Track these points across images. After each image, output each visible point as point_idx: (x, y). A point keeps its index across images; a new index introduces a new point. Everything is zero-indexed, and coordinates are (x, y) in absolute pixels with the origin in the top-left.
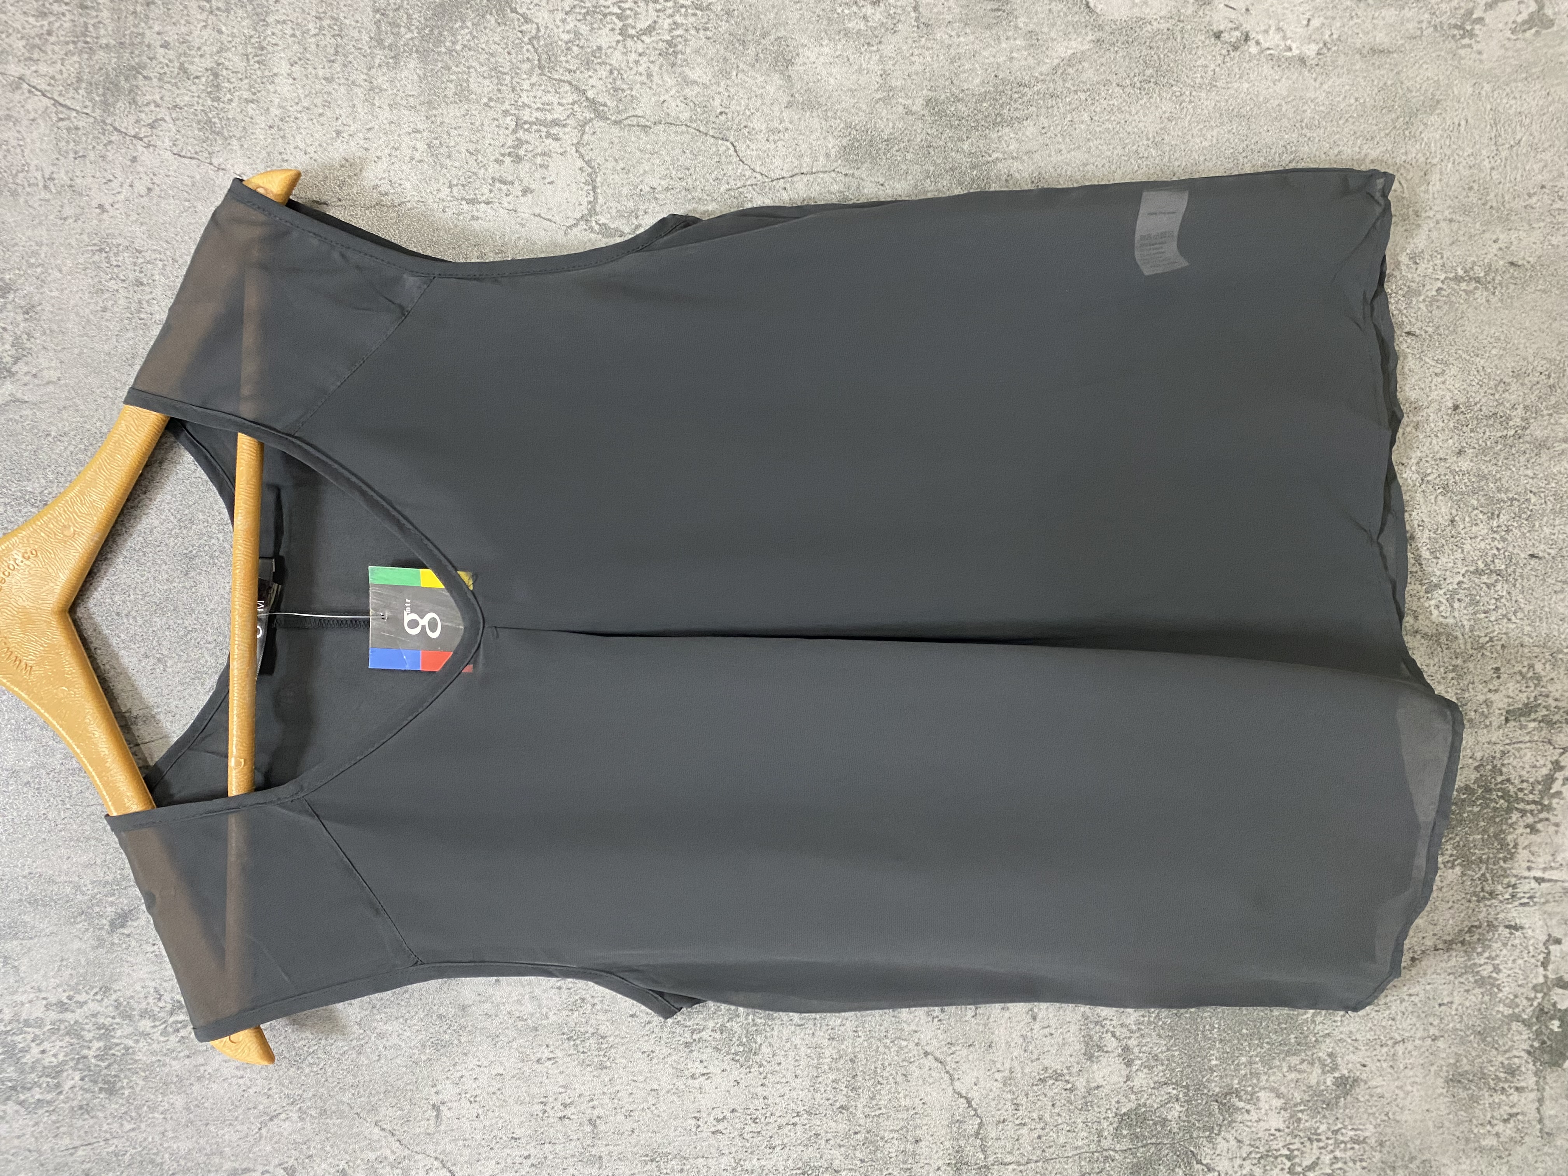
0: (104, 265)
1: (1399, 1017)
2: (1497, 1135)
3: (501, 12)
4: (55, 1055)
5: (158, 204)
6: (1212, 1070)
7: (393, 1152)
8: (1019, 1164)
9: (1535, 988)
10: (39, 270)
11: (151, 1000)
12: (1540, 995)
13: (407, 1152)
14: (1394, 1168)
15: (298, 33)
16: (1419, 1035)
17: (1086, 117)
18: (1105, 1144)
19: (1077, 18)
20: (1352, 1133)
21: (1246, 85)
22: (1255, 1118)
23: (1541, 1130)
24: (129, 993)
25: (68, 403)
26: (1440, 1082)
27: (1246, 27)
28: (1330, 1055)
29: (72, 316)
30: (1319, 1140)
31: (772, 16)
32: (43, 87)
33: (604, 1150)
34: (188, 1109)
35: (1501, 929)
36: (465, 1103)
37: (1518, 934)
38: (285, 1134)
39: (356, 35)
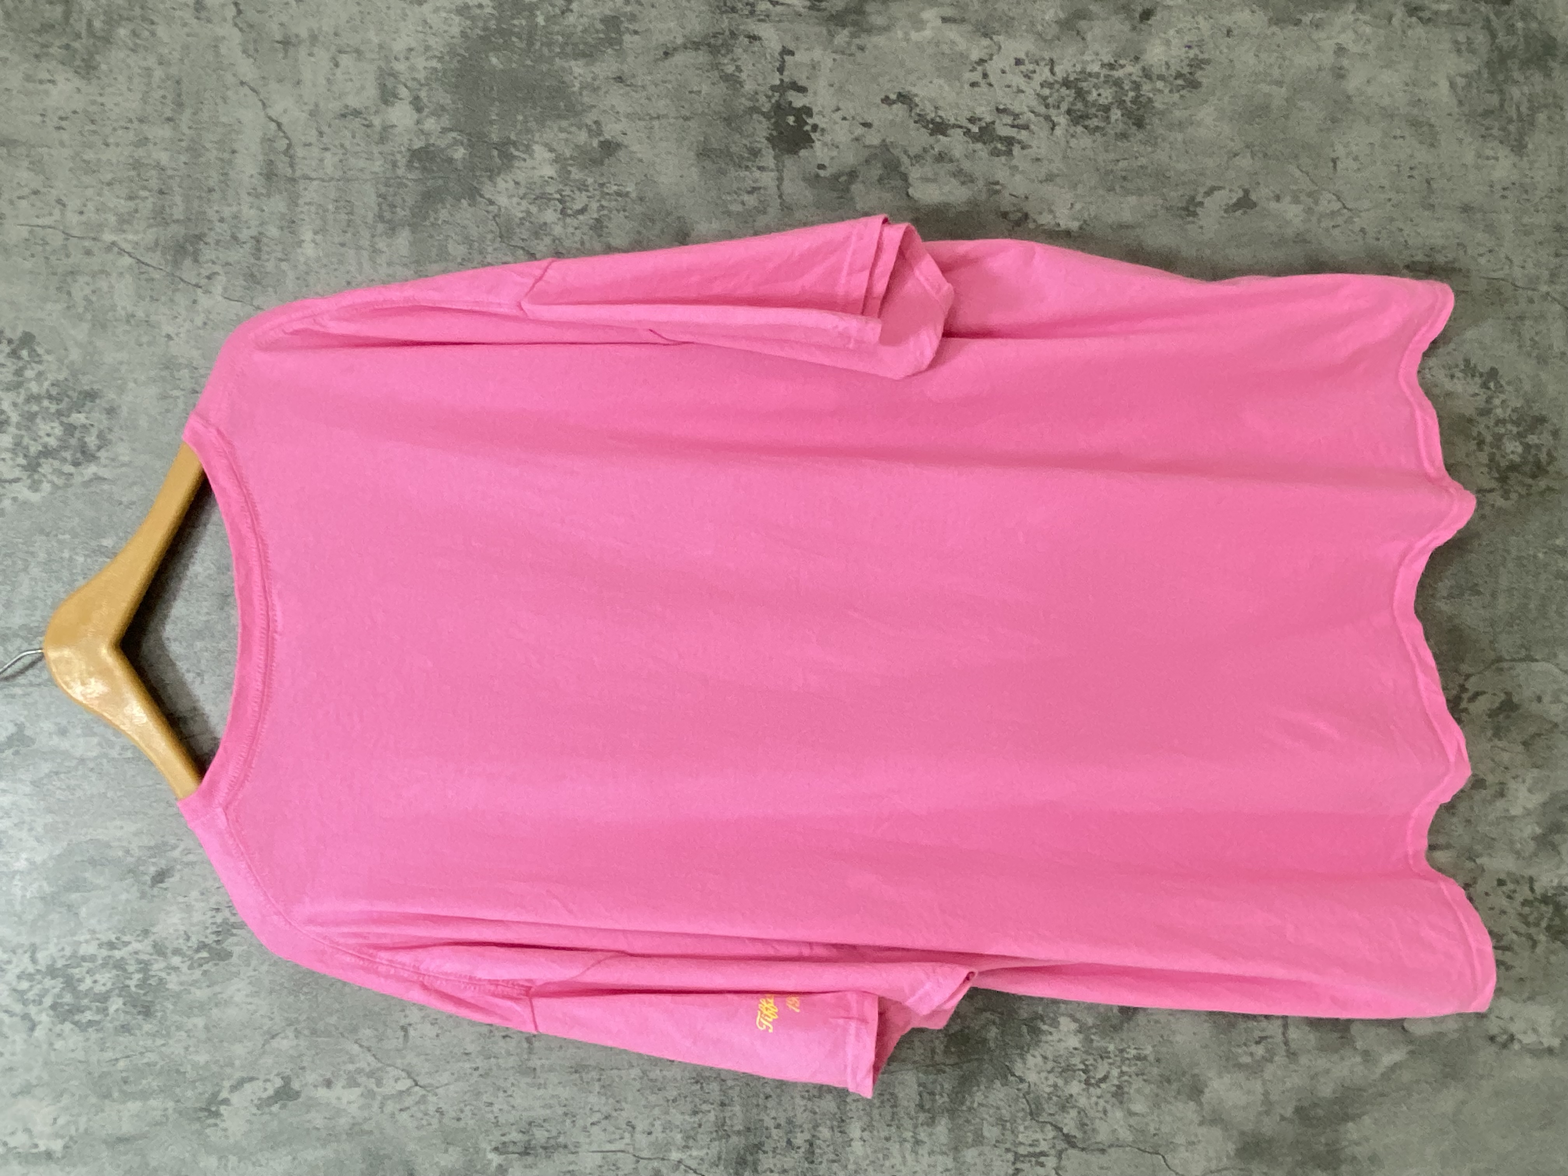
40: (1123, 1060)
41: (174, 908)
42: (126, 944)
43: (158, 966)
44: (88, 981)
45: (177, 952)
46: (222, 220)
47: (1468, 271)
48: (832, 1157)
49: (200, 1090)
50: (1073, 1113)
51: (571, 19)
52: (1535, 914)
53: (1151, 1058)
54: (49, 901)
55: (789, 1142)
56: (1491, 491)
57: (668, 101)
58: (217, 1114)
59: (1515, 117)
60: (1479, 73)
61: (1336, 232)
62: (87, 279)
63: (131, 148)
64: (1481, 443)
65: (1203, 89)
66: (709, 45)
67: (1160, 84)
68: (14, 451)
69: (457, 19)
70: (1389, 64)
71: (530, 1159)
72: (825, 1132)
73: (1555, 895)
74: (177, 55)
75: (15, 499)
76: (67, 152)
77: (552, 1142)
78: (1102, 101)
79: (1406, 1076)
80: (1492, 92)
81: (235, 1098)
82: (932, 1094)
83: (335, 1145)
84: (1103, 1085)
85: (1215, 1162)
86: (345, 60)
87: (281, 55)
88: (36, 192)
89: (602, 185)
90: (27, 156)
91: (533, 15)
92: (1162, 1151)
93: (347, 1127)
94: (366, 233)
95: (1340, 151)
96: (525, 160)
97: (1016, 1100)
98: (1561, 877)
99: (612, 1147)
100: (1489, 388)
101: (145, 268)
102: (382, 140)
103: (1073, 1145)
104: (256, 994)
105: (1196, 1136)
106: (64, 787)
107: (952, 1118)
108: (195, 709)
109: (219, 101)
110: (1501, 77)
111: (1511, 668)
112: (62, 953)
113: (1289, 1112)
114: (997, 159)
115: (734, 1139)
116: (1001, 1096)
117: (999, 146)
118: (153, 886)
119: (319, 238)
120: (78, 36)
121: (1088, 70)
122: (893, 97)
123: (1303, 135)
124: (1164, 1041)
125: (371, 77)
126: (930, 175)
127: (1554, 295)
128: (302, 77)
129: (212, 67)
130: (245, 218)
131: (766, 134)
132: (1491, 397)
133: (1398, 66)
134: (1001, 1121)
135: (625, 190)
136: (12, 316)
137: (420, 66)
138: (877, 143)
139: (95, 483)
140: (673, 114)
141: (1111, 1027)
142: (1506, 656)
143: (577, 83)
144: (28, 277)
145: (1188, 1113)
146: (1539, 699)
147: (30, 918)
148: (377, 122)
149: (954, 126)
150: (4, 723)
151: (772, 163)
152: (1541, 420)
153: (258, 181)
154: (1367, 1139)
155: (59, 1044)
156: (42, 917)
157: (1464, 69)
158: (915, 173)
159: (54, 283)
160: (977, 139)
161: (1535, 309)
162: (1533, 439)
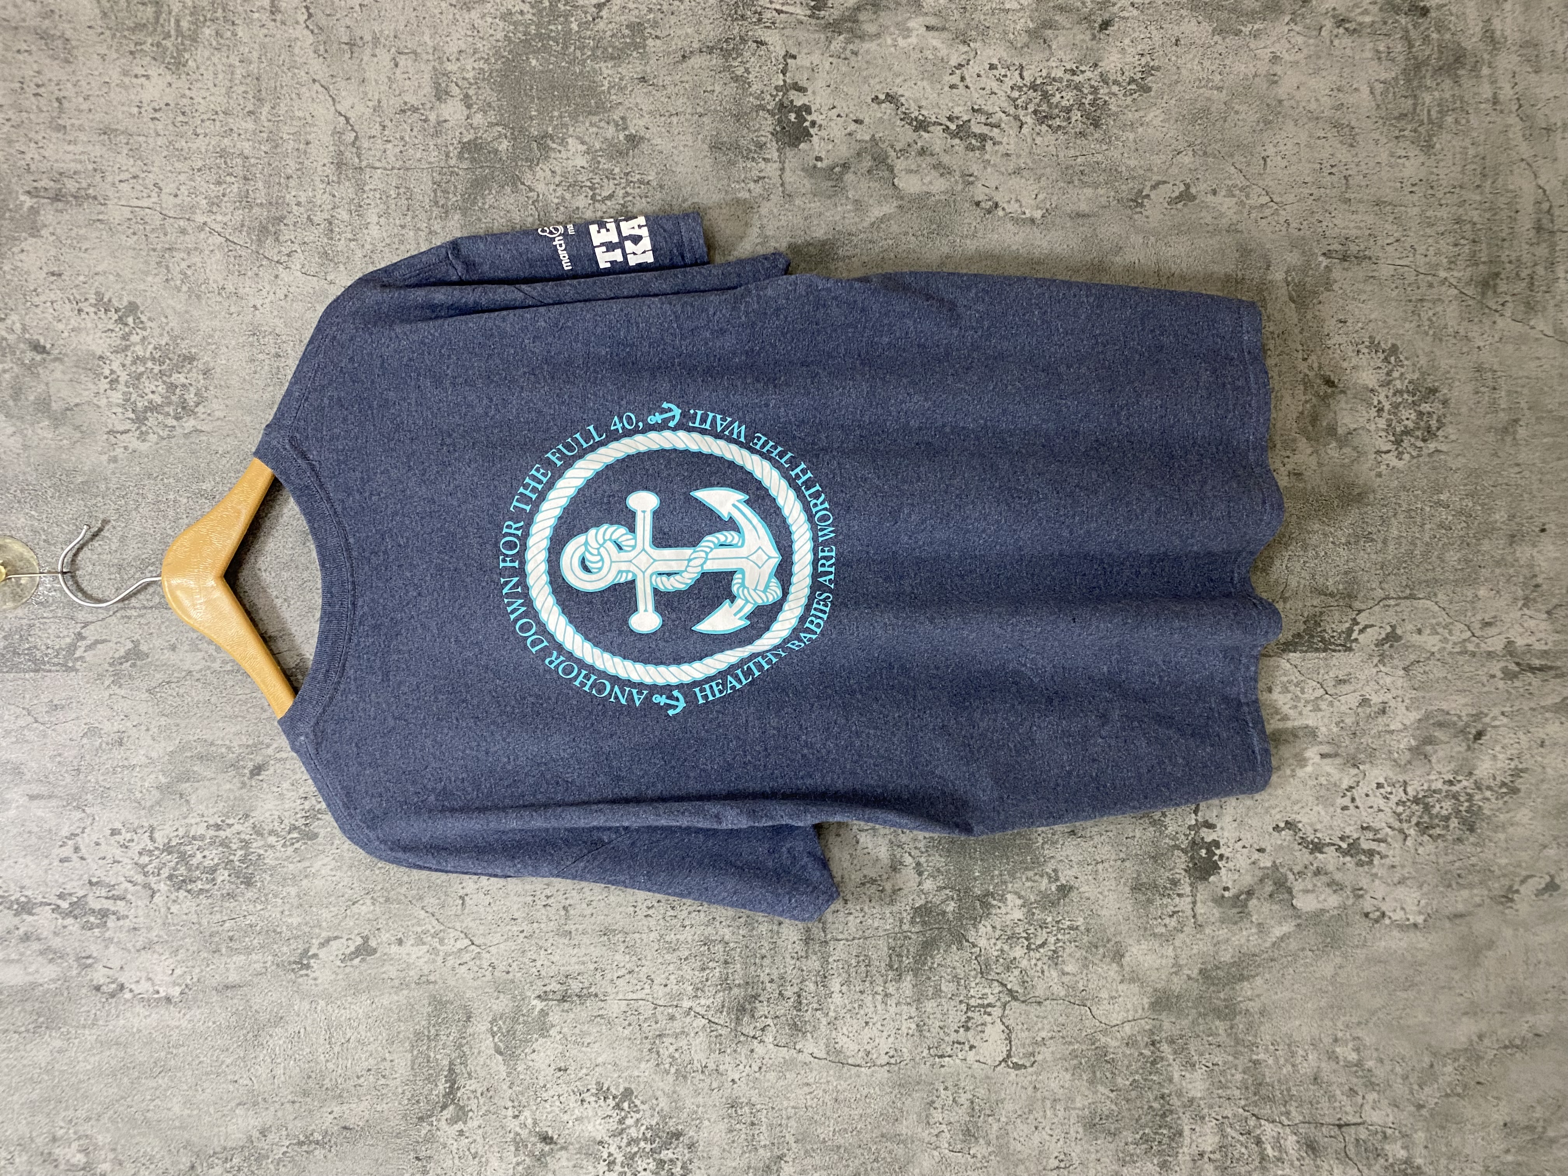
40: (1059, 930)
41: (270, 796)
42: (230, 826)
43: (257, 845)
44: (199, 856)
45: (272, 832)
46: (298, 204)
47: (1378, 258)
48: (815, 1006)
49: (293, 947)
50: (1016, 972)
51: (601, 25)
52: (1408, 812)
53: (1082, 928)
54: (165, 790)
55: (780, 994)
56: (1388, 452)
57: (685, 100)
58: (308, 966)
59: (1425, 121)
60: (1396, 79)
61: (1264, 223)
62: (182, 255)
63: (218, 138)
64: (1380, 410)
65: (1152, 93)
66: (721, 49)
67: (1115, 89)
68: (123, 406)
69: (501, 24)
70: (1317, 71)
71: (566, 1005)
73: (1425, 796)
74: (255, 54)
75: (126, 448)
76: (160, 141)
77: (585, 991)
78: (1064, 103)
79: (1293, 945)
80: (1406, 97)
81: (322, 953)
82: (900, 956)
83: (405, 992)
84: (1042, 950)
85: (1132, 1013)
86: (402, 60)
87: (347, 56)
88: (135, 177)
89: (627, 174)
90: (127, 143)
91: (567, 22)
92: (1088, 1003)
93: (416, 978)
94: (423, 216)
95: (1271, 150)
96: (560, 151)
97: (970, 961)
98: (1430, 781)
99: (635, 996)
100: (1389, 363)
101: (232, 246)
102: (437, 134)
103: (1015, 999)
104: (340, 867)
105: (1117, 991)
106: (175, 694)
107: (915, 976)
108: (283, 629)
109: (294, 96)
110: (1415, 83)
111: (1397, 605)
112: (176, 834)
113: (1195, 973)
114: (971, 154)
115: (736, 991)
116: (957, 958)
117: (974, 142)
118: (251, 778)
119: (383, 220)
120: (168, 36)
121: (1053, 75)
122: (882, 97)
123: (1239, 136)
124: (1093, 914)
125: (427, 76)
126: (913, 167)
127: (1452, 280)
128: (367, 75)
129: (287, 65)
130: (319, 203)
131: (770, 129)
132: (1392, 371)
133: (1324, 73)
134: (956, 978)
135: (647, 178)
136: (119, 286)
137: (469, 67)
138: (867, 138)
139: (194, 435)
140: (689, 110)
141: (1050, 902)
142: (1393, 594)
143: (606, 83)
144: (131, 253)
145: (1112, 973)
146: (1419, 631)
147: (148, 804)
148: (432, 117)
149: (935, 123)
150: (122, 640)
151: (775, 155)
152: (1433, 391)
153: (330, 170)
154: (1259, 996)
155: (174, 909)
156: (158, 803)
157: (1384, 76)
158: (900, 165)
159: (154, 258)
160: (954, 135)
161: (1434, 293)
162: (1425, 407)
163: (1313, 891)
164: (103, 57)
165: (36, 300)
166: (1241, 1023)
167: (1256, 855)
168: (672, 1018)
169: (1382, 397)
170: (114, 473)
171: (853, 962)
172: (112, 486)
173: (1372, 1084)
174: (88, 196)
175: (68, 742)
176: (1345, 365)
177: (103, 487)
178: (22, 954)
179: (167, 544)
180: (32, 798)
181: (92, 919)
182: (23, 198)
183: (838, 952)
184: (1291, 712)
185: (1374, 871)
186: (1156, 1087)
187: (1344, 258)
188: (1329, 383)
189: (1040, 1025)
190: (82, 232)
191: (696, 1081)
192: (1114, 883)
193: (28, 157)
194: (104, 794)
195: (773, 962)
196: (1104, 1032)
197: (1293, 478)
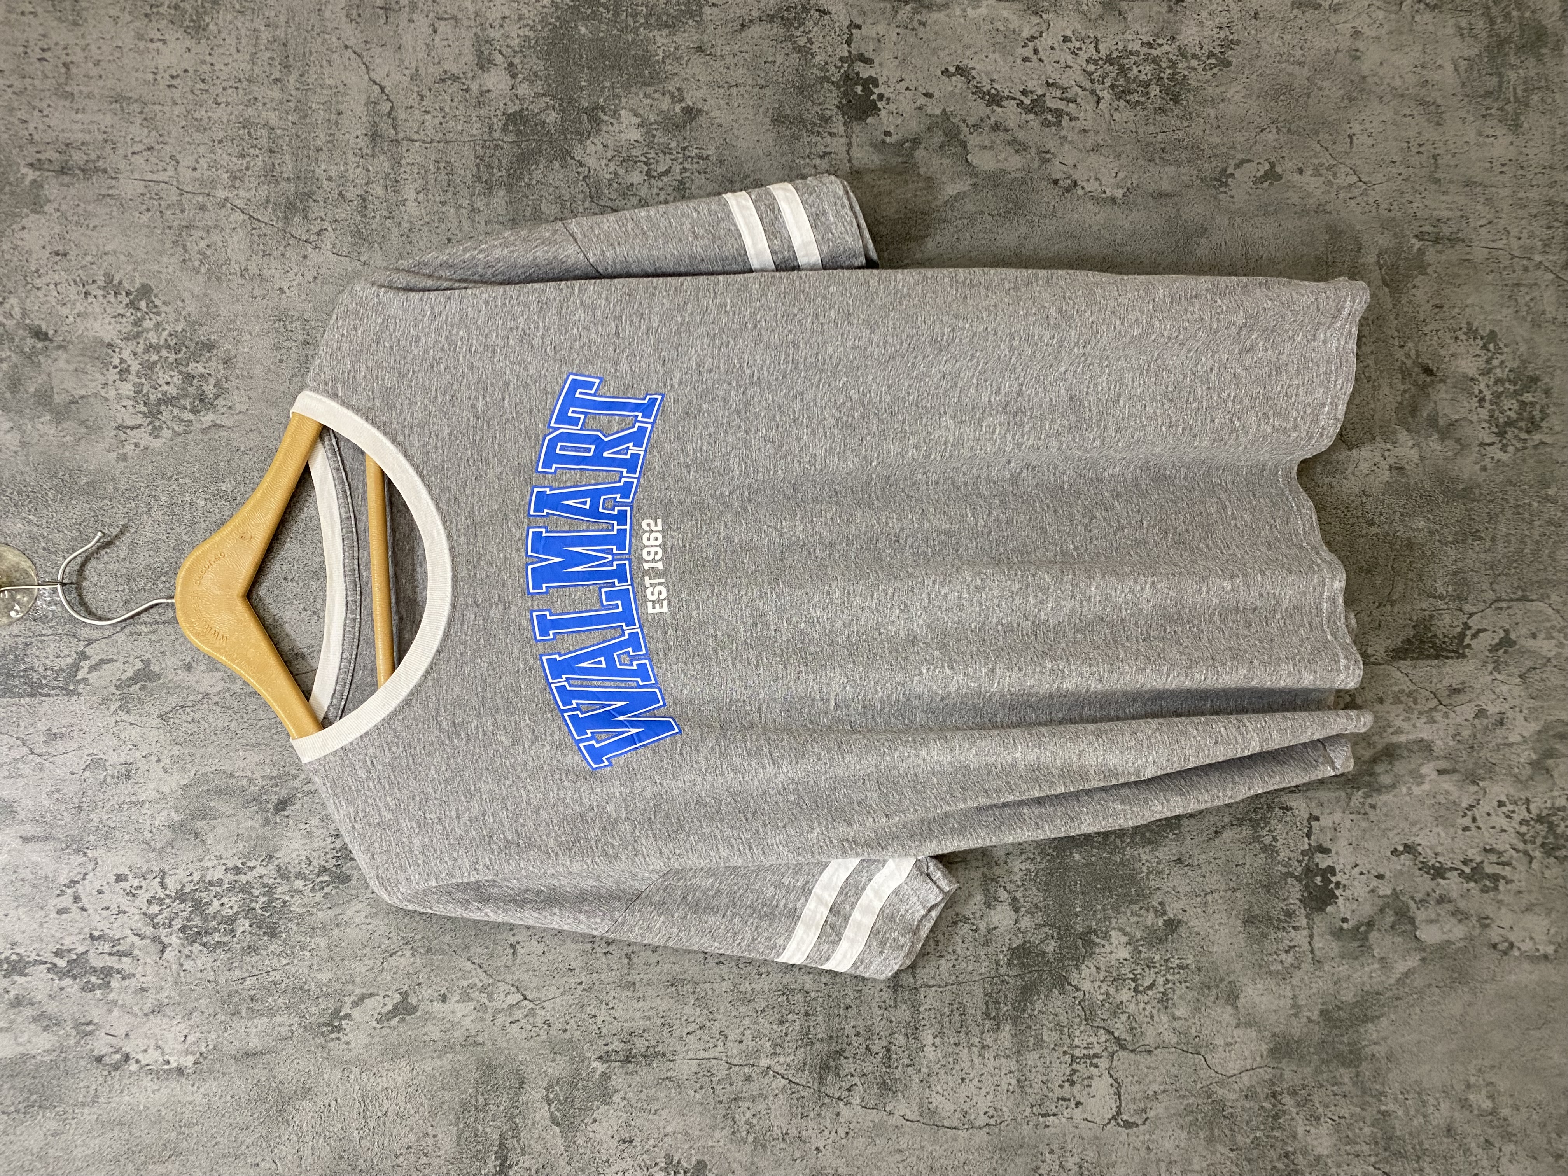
0: (282, 330)
1: (1208, 875)
2: (1281, 962)
3: (563, 158)
4: (231, 908)
5: (321, 288)
6: (1077, 915)
7: (481, 981)
8: (939, 986)
9: (1303, 853)
10: (235, 333)
11: (303, 866)
12: (1306, 858)
13: (491, 981)
14: (1209, 988)
15: (423, 172)
16: (1223, 888)
17: (968, 235)
18: (1002, 971)
19: (959, 169)
20: (1178, 961)
21: (1076, 216)
22: (1109, 951)
23: (1313, 959)
24: (287, 860)
25: (253, 427)
26: (1239, 923)
27: (1075, 177)
28: (1161, 903)
29: (258, 366)
30: (1155, 967)
31: (750, 164)
32: (242, 206)
33: (637, 978)
34: (329, 948)
35: (1277, 810)
36: (534, 943)
37: (1289, 813)
38: (401, 967)
39: (463, 173)
40: (1168, 969)
41: (296, 834)
42: (251, 869)
43: (282, 890)
44: (216, 903)
45: (298, 876)
46: (329, 179)
47: (1471, 241)
48: (907, 1061)
49: (323, 1006)
50: (1124, 1018)
52: (1532, 832)
53: (1193, 967)
54: (178, 829)
55: (868, 1048)
56: (1492, 444)
57: (745, 71)
58: (339, 1029)
59: (1512, 99)
60: (1479, 56)
61: (1353, 203)
62: (201, 233)
63: (242, 107)
64: (1482, 400)
65: (1233, 68)
66: (782, 18)
67: (1194, 63)
68: (134, 399)
70: (1399, 48)
71: (631, 1067)
72: (900, 1039)
73: (1548, 815)
74: (282, 18)
75: (137, 445)
76: (178, 110)
77: (651, 1050)
78: (1142, 77)
79: (1419, 982)
80: (1491, 75)
81: (356, 1013)
82: (997, 1002)
83: (450, 1056)
84: (1150, 993)
85: (1249, 1061)
86: (442, 26)
87: (382, 21)
88: (150, 149)
89: (684, 149)
90: (141, 113)
92: (1202, 1051)
93: (462, 1039)
94: (465, 192)
95: (1357, 128)
96: (612, 124)
97: (1072, 1007)
98: (1554, 798)
99: (707, 1055)
100: (1489, 350)
101: (256, 224)
102: (479, 104)
103: (1123, 1048)
104: (374, 915)
105: (1233, 1037)
106: (190, 720)
107: (1015, 1025)
109: (324, 63)
110: (1499, 61)
111: (1509, 608)
112: (190, 879)
113: (1315, 1016)
114: (1047, 130)
115: (818, 1046)
116: (1059, 1004)
117: (1049, 117)
118: (275, 814)
119: (421, 197)
121: (1129, 49)
122: (952, 69)
123: (1323, 113)
124: (1204, 951)
125: (468, 43)
126: (987, 143)
127: (1547, 264)
128: (403, 42)
129: (317, 30)
130: (351, 178)
131: (836, 103)
132: (1492, 358)
133: (1407, 49)
134: (1059, 1027)
135: (705, 153)
136: (130, 268)
137: (513, 34)
138: (938, 112)
139: (213, 430)
140: (750, 82)
141: (1156, 939)
142: (1504, 596)
143: (660, 52)
144: (145, 230)
145: (1226, 1017)
146: (1534, 636)
147: (159, 845)
148: (474, 87)
149: (1008, 98)
150: (131, 660)
151: (842, 129)
152: (1535, 380)
153: (363, 142)
154: (1384, 1039)
155: (188, 965)
156: (171, 844)
157: (1467, 53)
158: (973, 141)
159: (170, 236)
160: (1029, 110)
161: (1529, 278)
162: (1527, 397)
163: (1437, 921)
164: (116, 19)
165: (38, 282)
166: (1366, 1069)
167: (1375, 883)
168: (748, 1079)
169: (1482, 387)
170: (122, 473)
171: (947, 1011)
172: (121, 487)
173: (1508, 1133)
174: (97, 170)
175: (68, 777)
176: (1443, 352)
177: (110, 488)
178: (12, 1022)
179: (182, 552)
180: (26, 840)
181: (93, 979)
182: (24, 170)
183: (930, 1000)
184: (1406, 726)
185: (1500, 897)
186: (1279, 1144)
187: (1437, 240)
188: (1428, 371)
189: (1151, 1077)
190: (89, 208)
191: (776, 1151)
192: (1224, 915)
193: (31, 127)
194: (108, 835)
195: (859, 1013)
196: (1221, 1084)
197: (1395, 472)
